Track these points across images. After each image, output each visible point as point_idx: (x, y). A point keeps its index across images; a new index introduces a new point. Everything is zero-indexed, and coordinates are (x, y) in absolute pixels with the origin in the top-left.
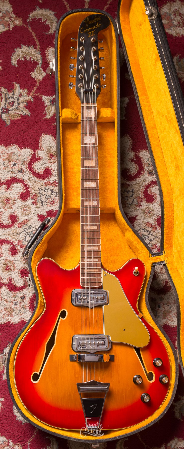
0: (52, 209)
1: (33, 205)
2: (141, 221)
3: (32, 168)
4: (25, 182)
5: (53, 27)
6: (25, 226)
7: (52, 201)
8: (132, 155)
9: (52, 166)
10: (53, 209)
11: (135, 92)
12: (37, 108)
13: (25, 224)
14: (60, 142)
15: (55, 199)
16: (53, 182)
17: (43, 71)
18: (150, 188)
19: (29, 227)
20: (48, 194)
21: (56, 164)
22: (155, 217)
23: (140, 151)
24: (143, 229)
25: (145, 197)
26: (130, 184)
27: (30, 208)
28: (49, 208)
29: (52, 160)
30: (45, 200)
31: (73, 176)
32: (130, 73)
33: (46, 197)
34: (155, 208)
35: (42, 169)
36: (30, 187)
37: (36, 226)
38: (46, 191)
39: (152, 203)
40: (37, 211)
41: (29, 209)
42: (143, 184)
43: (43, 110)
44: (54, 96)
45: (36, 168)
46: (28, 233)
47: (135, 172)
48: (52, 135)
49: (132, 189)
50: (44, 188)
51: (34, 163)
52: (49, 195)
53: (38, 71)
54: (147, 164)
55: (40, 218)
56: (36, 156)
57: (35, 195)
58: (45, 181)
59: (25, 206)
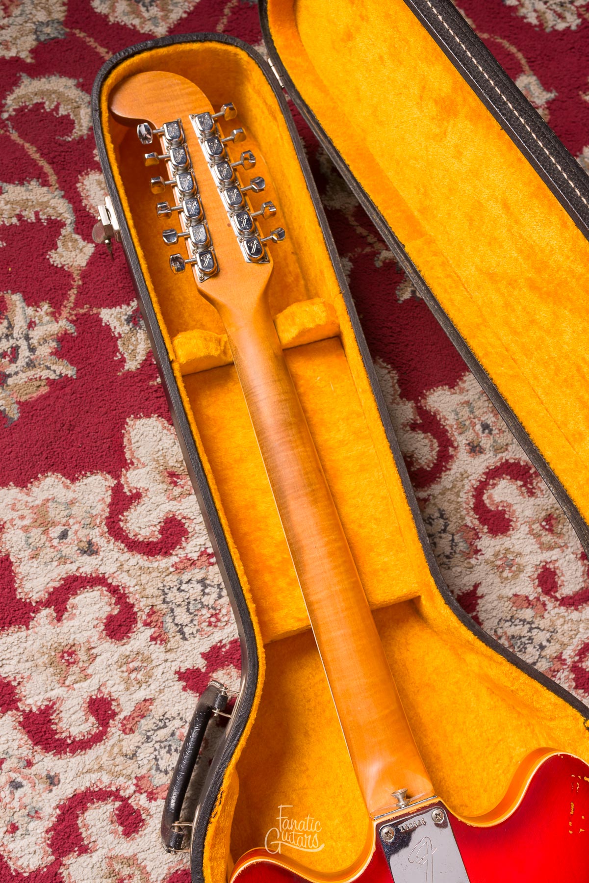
0: (218, 639)
1: (156, 644)
2: (494, 596)
3: (122, 529)
4: (110, 581)
5: (81, 119)
6: (146, 724)
7: (212, 616)
8: (407, 411)
9: (184, 506)
10: (221, 641)
11: (384, 234)
12: (93, 348)
13: (143, 716)
14: (195, 441)
15: (219, 607)
16: (198, 554)
17: (84, 240)
18: (487, 490)
19: (160, 720)
20: (192, 598)
21: (193, 498)
22: (529, 574)
23: (428, 393)
24: (508, 621)
25: (483, 521)
26: (429, 495)
27: (147, 659)
28: (209, 639)
29: (177, 491)
30: (189, 620)
31: (259, 529)
32: (352, 184)
33: (188, 610)
34: (521, 545)
35: (155, 526)
36: (131, 589)
37: (182, 713)
38: (183, 591)
39: (509, 533)
40: (172, 662)
41: (145, 664)
42: (463, 485)
43: (111, 349)
44: (134, 304)
45: (133, 527)
46: (163, 742)
47: (432, 457)
48: (159, 416)
49: (439, 509)
50: (176, 583)
51: (125, 514)
52: (195, 600)
53: (70, 244)
54: (457, 424)
55: (187, 681)
56: (126, 490)
57: (154, 612)
58: (174, 559)
59: (129, 656)
